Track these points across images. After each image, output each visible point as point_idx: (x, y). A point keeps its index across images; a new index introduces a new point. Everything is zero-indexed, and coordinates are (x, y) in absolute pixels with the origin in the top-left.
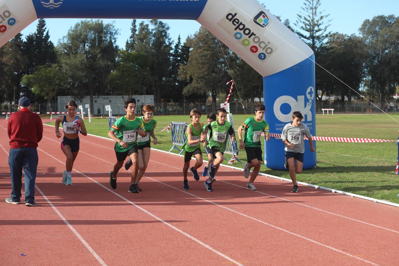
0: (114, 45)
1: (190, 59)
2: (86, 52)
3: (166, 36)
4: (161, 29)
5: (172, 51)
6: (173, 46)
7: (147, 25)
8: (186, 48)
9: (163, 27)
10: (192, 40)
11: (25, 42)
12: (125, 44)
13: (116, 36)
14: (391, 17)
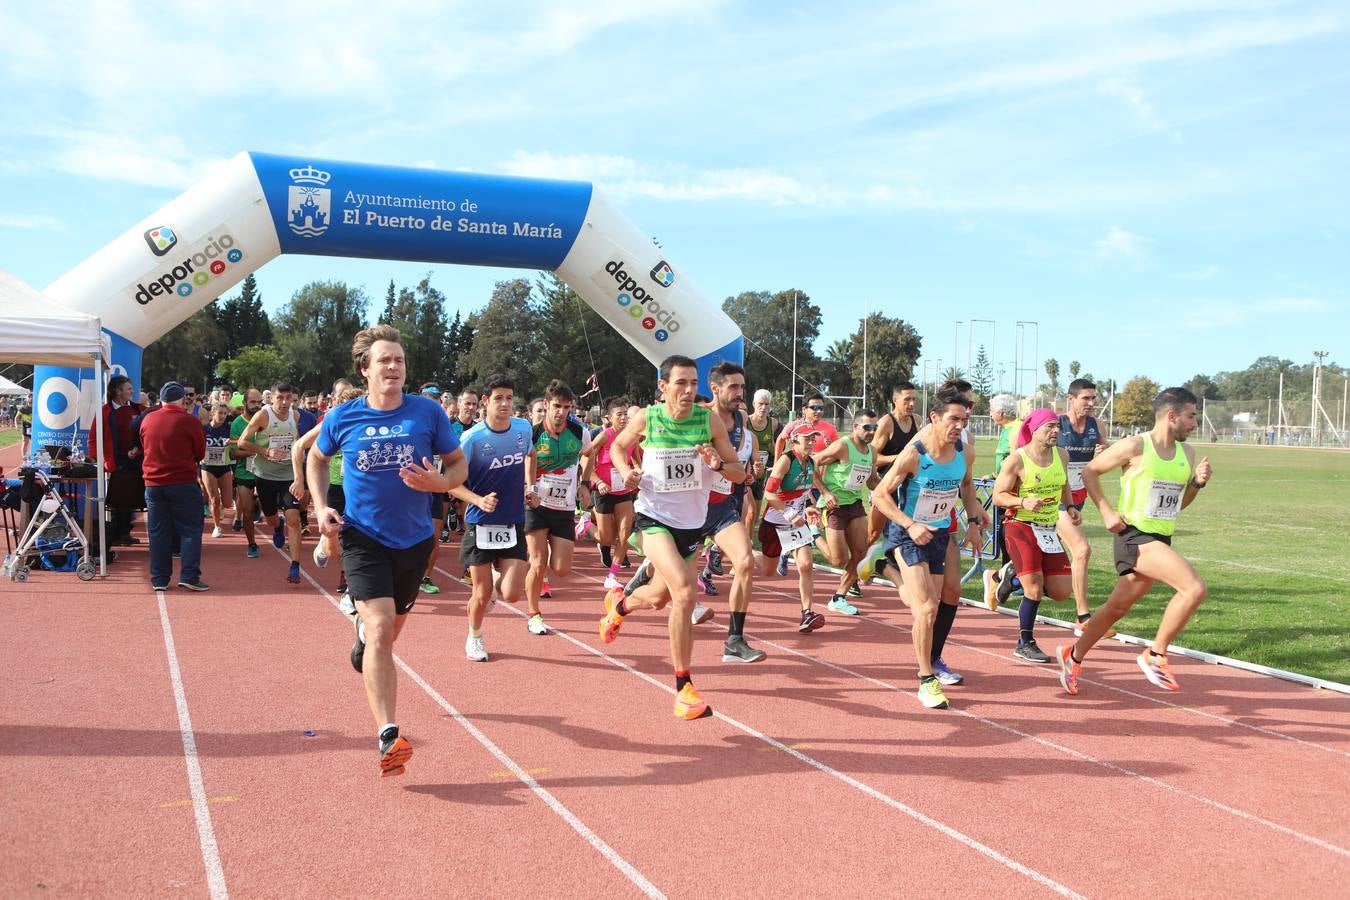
0: (362, 321)
1: (474, 345)
2: (319, 330)
3: (439, 309)
4: (432, 300)
5: (447, 334)
6: (449, 326)
7: (412, 294)
8: (468, 329)
9: (436, 297)
10: (477, 318)
11: (223, 311)
12: (377, 320)
13: (366, 308)
14: (765, 294)
